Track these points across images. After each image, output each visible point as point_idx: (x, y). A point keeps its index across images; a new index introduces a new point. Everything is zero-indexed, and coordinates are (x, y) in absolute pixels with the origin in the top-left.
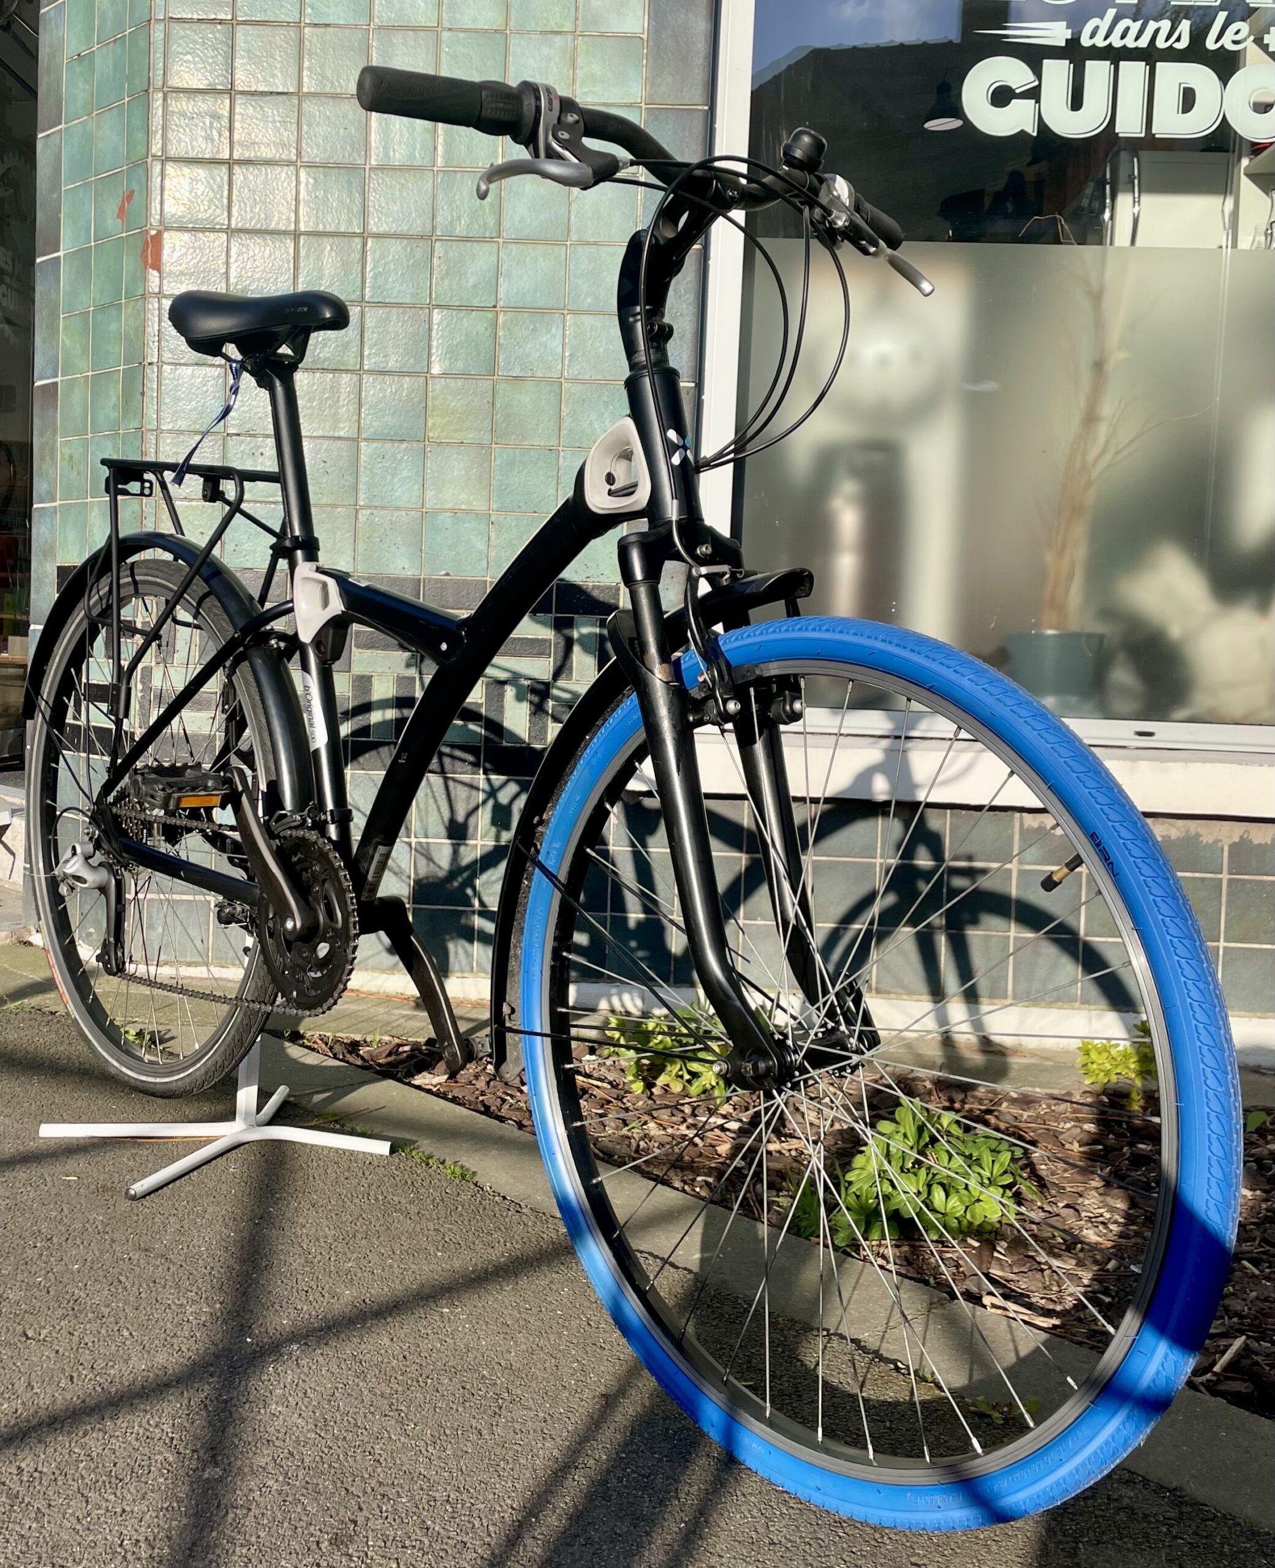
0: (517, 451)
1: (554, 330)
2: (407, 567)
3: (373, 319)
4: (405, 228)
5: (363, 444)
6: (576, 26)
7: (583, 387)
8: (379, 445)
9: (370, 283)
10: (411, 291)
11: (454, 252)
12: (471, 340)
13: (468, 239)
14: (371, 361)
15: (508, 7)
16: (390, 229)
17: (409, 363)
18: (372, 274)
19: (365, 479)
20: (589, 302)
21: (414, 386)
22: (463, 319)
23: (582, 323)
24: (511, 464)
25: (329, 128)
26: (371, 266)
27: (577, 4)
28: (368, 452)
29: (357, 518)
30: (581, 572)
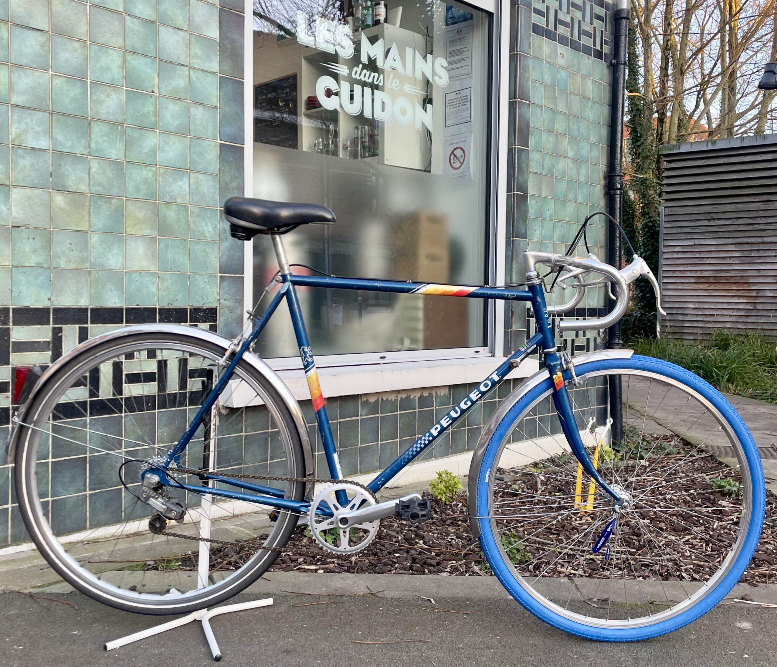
0: (170, 241)
2: (117, 302)
3: (95, 166)
4: (111, 118)
5: (92, 234)
6: (189, 28)
7: (199, 209)
8: (100, 235)
9: (93, 145)
10: (115, 152)
11: (136, 134)
12: (145, 181)
13: (142, 128)
14: (95, 189)
15: (158, 10)
16: (103, 117)
17: (115, 191)
18: (94, 141)
19: (93, 254)
20: (200, 167)
21: (118, 204)
22: (141, 171)
23: (197, 178)
24: (167, 247)
25: (67, 56)
26: (93, 136)
27: (189, 17)
28: (95, 239)
29: (90, 276)
30: (200, 301)
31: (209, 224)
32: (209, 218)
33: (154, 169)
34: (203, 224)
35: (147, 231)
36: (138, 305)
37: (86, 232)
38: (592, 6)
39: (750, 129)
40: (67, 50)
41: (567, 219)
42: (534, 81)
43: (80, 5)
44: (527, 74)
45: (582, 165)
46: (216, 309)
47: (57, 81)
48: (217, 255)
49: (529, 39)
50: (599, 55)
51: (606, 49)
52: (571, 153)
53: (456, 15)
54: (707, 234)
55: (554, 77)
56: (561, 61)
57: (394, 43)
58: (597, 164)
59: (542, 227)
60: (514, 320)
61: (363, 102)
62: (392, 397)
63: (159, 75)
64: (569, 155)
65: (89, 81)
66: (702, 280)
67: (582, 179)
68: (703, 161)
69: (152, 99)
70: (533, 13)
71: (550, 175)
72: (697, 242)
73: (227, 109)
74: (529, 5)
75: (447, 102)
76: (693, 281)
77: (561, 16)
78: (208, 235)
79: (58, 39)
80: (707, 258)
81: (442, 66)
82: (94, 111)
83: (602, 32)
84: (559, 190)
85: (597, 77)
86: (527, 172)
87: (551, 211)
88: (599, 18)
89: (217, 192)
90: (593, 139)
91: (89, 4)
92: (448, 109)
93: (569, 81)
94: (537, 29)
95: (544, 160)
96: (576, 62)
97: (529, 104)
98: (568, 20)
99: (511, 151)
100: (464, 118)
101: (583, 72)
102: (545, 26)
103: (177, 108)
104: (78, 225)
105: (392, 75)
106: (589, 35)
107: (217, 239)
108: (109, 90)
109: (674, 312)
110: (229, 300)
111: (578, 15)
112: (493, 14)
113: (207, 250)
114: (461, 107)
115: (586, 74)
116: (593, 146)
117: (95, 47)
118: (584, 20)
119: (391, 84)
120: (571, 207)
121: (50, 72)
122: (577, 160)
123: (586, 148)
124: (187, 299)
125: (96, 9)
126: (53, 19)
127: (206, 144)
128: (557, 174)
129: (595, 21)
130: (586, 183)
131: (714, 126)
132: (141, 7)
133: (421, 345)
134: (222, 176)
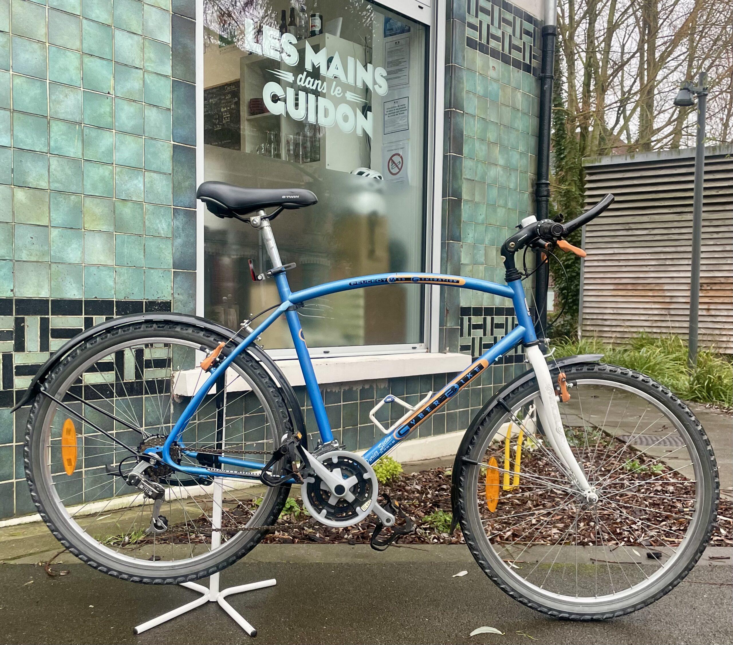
0: (126, 237)
1: (139, 178)
2: (76, 294)
3: (54, 162)
4: (69, 117)
5: (52, 229)
6: (143, 33)
7: (153, 207)
8: (60, 229)
9: (52, 144)
10: (73, 150)
11: (94, 133)
12: (102, 179)
13: (99, 128)
14: (55, 186)
15: (113, 15)
16: (61, 116)
17: (73, 189)
18: (53, 139)
19: (53, 248)
20: (154, 167)
21: (76, 200)
22: (98, 168)
23: (151, 177)
24: (123, 242)
25: (27, 56)
26: (52, 135)
27: (143, 22)
28: (54, 233)
29: (50, 268)
30: (155, 295)
31: (163, 221)
32: (163, 216)
33: (111, 167)
34: (158, 221)
35: (104, 227)
36: (96, 298)
37: (47, 226)
38: (521, 21)
39: (666, 144)
40: (27, 51)
41: (498, 224)
42: (468, 92)
43: (39, 8)
44: (461, 86)
45: (512, 173)
46: (170, 303)
47: (18, 81)
48: (171, 250)
49: (463, 51)
50: (527, 68)
51: (535, 63)
52: (501, 162)
53: (394, 27)
54: (626, 243)
55: (486, 89)
56: (492, 73)
57: (337, 53)
58: (526, 172)
59: (475, 230)
60: (448, 318)
61: (307, 108)
62: (336, 390)
63: (114, 77)
64: (499, 163)
65: (48, 81)
66: (620, 287)
67: (512, 186)
68: (622, 174)
69: (108, 100)
70: (466, 27)
71: (482, 182)
72: (616, 251)
73: (180, 111)
74: (463, 20)
75: (386, 111)
76: (611, 287)
77: (493, 31)
78: (162, 232)
79: (18, 40)
80: (626, 266)
81: (382, 76)
82: (52, 111)
83: (531, 46)
84: (491, 196)
85: (527, 89)
86: (461, 179)
87: (483, 216)
88: (528, 33)
89: (171, 191)
90: (521, 148)
91: (47, 7)
92: (386, 117)
93: (500, 93)
94: (471, 43)
95: (477, 167)
96: (506, 75)
97: (463, 114)
98: (499, 34)
99: (445, 157)
100: (402, 126)
101: (513, 84)
102: (478, 40)
103: (132, 110)
104: (38, 220)
105: (335, 83)
106: (518, 49)
107: (170, 235)
108: (67, 90)
109: (595, 317)
110: (182, 294)
111: (509, 30)
112: (429, 26)
113: (161, 246)
114: (399, 116)
115: (515, 86)
116: (522, 155)
117: (54, 49)
118: (514, 35)
119: (334, 92)
120: (501, 212)
121: (11, 72)
122: (508, 168)
123: (515, 158)
124: (143, 293)
125: (54, 12)
126: (13, 20)
127: (159, 144)
128: (488, 181)
129: (524, 36)
130: (515, 190)
131: (633, 141)
132: (97, 11)
133: (362, 341)
134: (175, 176)
